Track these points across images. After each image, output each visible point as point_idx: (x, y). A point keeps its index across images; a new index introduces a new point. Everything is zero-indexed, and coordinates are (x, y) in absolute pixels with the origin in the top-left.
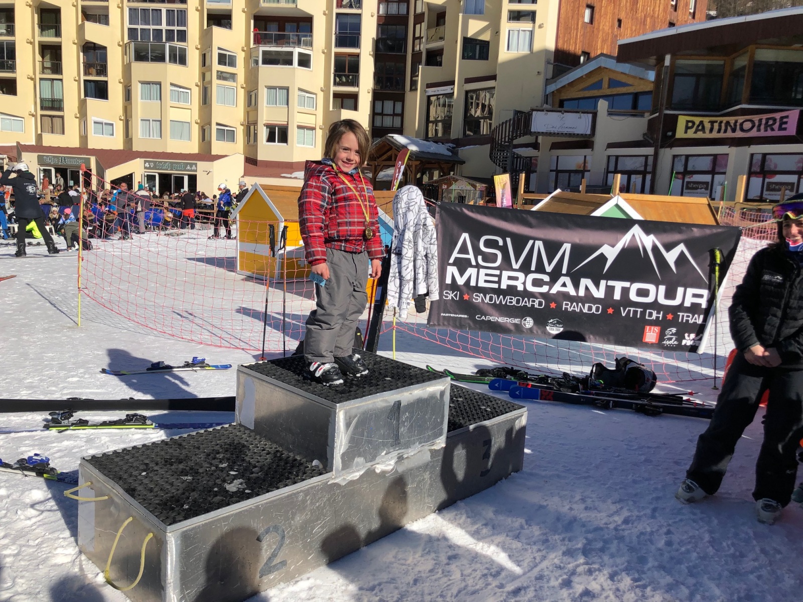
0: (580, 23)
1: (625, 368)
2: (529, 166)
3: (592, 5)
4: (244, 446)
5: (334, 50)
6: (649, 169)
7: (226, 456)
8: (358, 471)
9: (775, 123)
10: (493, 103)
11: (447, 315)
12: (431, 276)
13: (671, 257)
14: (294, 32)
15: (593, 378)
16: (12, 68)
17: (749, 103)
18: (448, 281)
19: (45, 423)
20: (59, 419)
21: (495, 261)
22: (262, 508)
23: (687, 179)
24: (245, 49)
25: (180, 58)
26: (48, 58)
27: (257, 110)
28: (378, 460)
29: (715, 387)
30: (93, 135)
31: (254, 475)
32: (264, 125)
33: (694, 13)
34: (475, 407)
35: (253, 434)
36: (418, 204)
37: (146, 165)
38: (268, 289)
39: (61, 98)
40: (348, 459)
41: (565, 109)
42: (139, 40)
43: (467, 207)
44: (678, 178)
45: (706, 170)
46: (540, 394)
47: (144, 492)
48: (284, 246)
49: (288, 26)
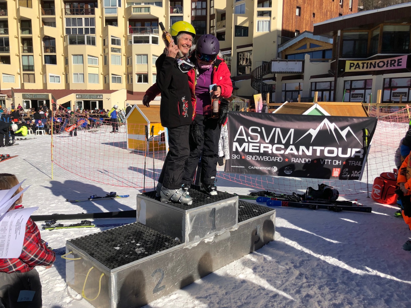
0: (294, 16)
1: (323, 189)
2: (271, 89)
3: (300, 6)
4: (142, 232)
6: (332, 88)
7: (134, 237)
8: (197, 242)
9: (395, 63)
10: (251, 58)
11: (234, 166)
12: (225, 147)
13: (344, 133)
14: (149, 26)
15: (307, 194)
16: (8, 51)
17: (381, 53)
18: (234, 150)
19: (43, 226)
20: (50, 224)
21: (257, 139)
22: (153, 260)
23: (352, 93)
24: (125, 36)
25: (92, 42)
26: (25, 45)
27: (132, 66)
28: (206, 237)
29: (368, 196)
30: (50, 82)
31: (148, 246)
32: (136, 74)
33: (352, 8)
34: (250, 210)
35: (145, 227)
37: (77, 97)
38: (145, 157)
39: (33, 65)
40: (192, 236)
41: (288, 59)
42: (71, 34)
43: (241, 112)
44: (347, 92)
45: (362, 87)
46: (281, 204)
47: (98, 255)
48: (153, 136)
49: (146, 23)
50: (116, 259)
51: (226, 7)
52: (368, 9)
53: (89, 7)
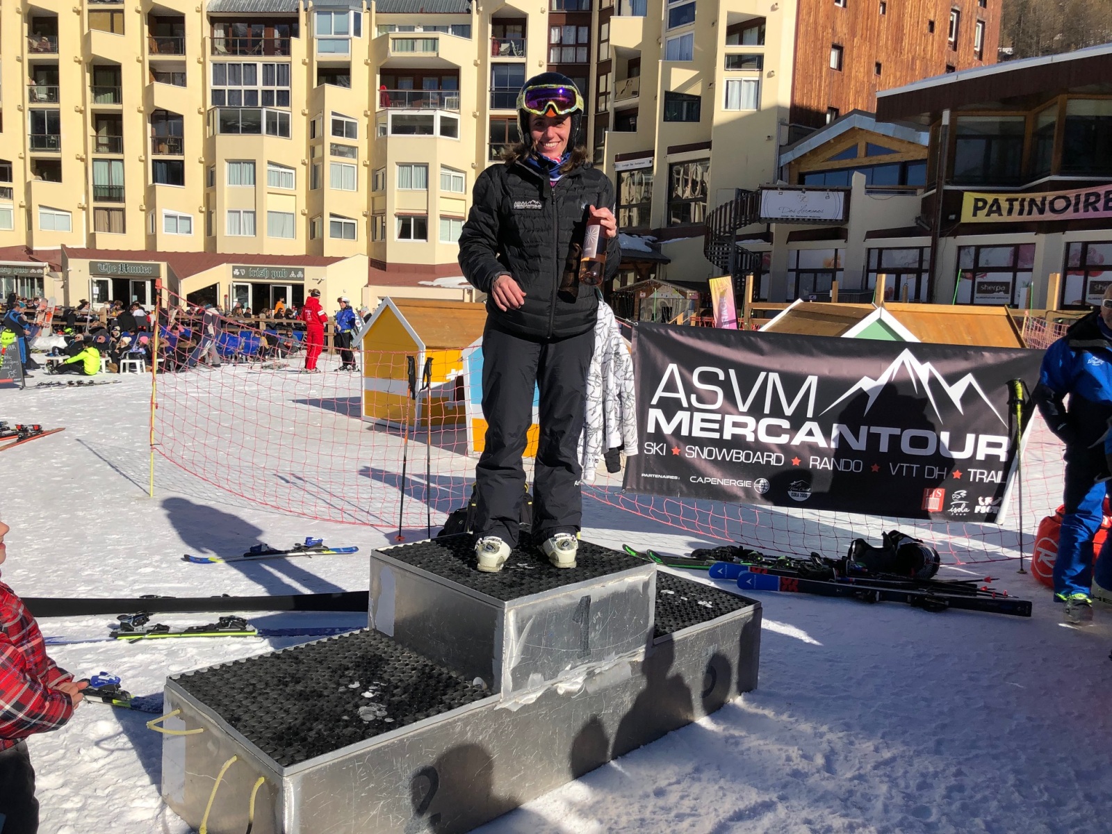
0: (824, 69)
1: (896, 547)
2: (759, 265)
3: (840, 44)
4: (381, 659)
5: (490, 112)
6: (926, 266)
7: (358, 673)
8: (534, 692)
9: (1099, 200)
10: (706, 179)
11: (650, 475)
12: (627, 422)
13: (955, 392)
14: (434, 89)
15: (852, 559)
16: (56, 145)
17: (1061, 175)
18: (651, 429)
19: (112, 630)
20: (131, 624)
21: (714, 402)
22: (408, 743)
23: (978, 280)
24: (369, 113)
25: (281, 128)
26: (104, 131)
27: (385, 195)
28: (560, 676)
29: (1022, 570)
30: (164, 233)
31: (396, 699)
32: (395, 215)
33: (981, 52)
35: (393, 643)
36: (608, 325)
37: (235, 273)
38: (406, 442)
39: (121, 184)
40: (520, 676)
41: (807, 186)
42: (227, 105)
43: (675, 327)
44: (966, 278)
45: (1005, 265)
46: (779, 583)
47: (252, 722)
48: (428, 385)
49: (426, 81)
50: (302, 734)
51: (640, 41)
52: (1024, 56)
53: (277, 34)
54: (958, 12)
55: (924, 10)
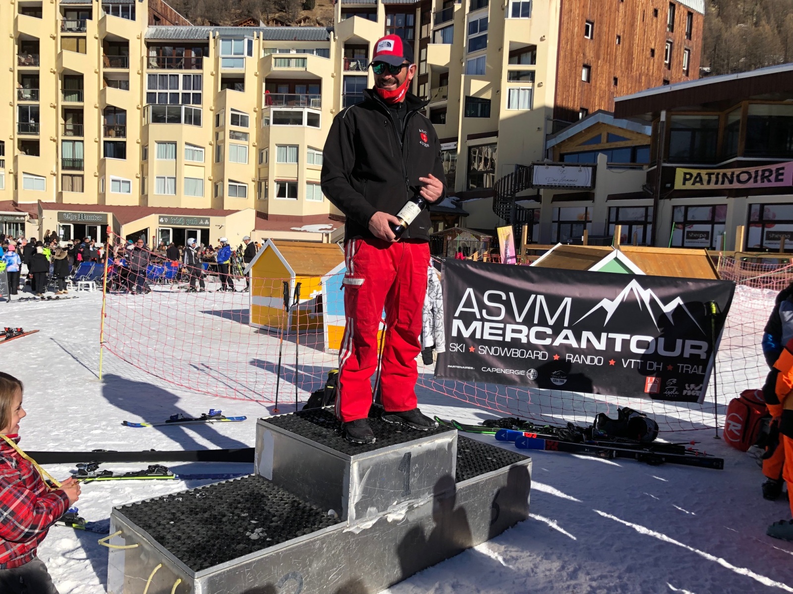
0: (578, 82)
1: (628, 419)
2: (531, 218)
3: (589, 64)
4: (263, 496)
6: (650, 219)
7: (247, 506)
8: (371, 520)
9: (772, 175)
10: (495, 157)
11: (454, 367)
12: (438, 329)
13: (668, 309)
14: (303, 93)
15: (597, 428)
16: (36, 130)
17: (745, 156)
18: (454, 333)
19: (72, 474)
20: (86, 470)
21: (499, 315)
22: (282, 555)
23: (687, 229)
24: (257, 109)
25: (195, 119)
26: (70, 121)
27: (267, 167)
28: (389, 510)
29: (717, 436)
30: (111, 192)
31: (273, 524)
32: (275, 181)
33: (688, 71)
34: (481, 458)
35: (271, 485)
37: (160, 220)
38: (282, 342)
39: (82, 158)
40: (362, 508)
41: (565, 163)
42: (157, 103)
43: (471, 263)
44: (678, 228)
45: (706, 219)
46: (545, 444)
47: (173, 540)
48: (297, 302)
49: (298, 87)
50: (208, 549)
51: (449, 61)
52: (719, 73)
53: (193, 54)
54: (671, 43)
55: (647, 41)
